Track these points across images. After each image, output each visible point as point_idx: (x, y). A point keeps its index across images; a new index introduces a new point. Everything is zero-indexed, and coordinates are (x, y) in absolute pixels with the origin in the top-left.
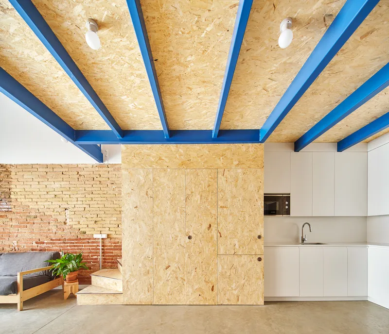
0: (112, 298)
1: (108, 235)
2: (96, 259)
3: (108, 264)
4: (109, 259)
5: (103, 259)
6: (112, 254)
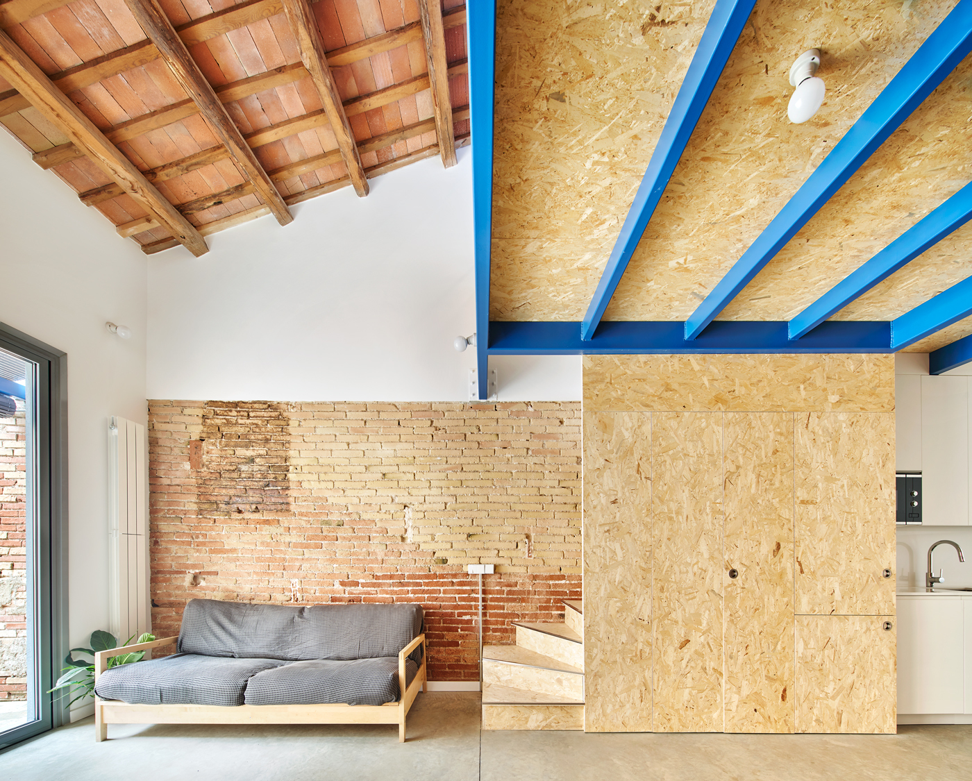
0: (557, 713)
1: (495, 567)
2: (469, 622)
3: (495, 634)
4: (496, 623)
5: (485, 622)
6: (502, 611)
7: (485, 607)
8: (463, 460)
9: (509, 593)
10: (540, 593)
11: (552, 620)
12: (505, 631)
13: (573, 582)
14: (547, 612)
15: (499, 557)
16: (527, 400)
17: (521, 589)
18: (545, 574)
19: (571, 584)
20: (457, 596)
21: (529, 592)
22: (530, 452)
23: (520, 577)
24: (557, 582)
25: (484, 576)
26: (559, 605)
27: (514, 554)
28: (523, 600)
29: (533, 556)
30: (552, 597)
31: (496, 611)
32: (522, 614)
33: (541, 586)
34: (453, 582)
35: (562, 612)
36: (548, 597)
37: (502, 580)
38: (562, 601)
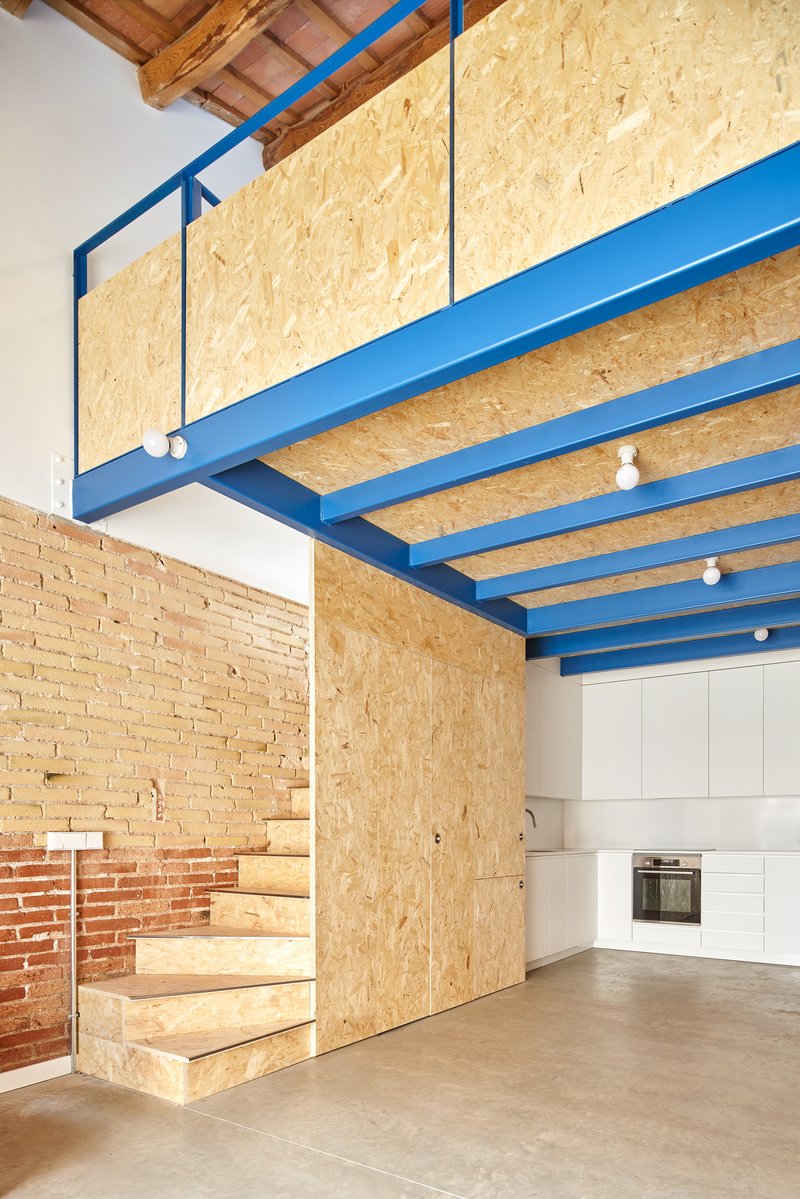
1: (106, 835)
2: (48, 944)
3: (97, 960)
4: (100, 939)
5: (81, 941)
6: (110, 917)
7: (81, 912)
8: (36, 626)
9: (124, 882)
10: (173, 880)
11: (190, 924)
12: (116, 951)
13: (221, 859)
14: (183, 910)
15: (105, 818)
16: (156, 550)
17: (144, 875)
18: (181, 848)
19: (219, 863)
20: (20, 897)
21: (156, 880)
22: (160, 641)
23: (143, 854)
24: (199, 860)
25: (80, 854)
26: (200, 897)
27: (133, 813)
28: (147, 894)
29: (165, 818)
30: (192, 885)
31: (99, 918)
32: (145, 919)
33: (175, 869)
34: (10, 869)
35: (206, 909)
36: (184, 886)
37: (110, 861)
38: (207, 890)
